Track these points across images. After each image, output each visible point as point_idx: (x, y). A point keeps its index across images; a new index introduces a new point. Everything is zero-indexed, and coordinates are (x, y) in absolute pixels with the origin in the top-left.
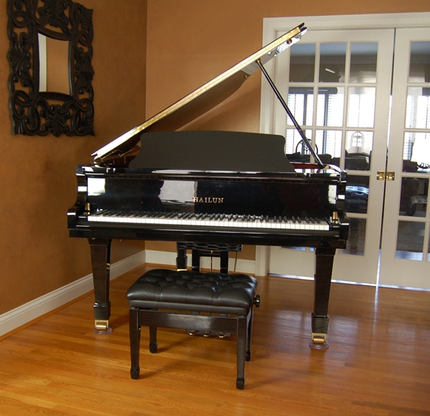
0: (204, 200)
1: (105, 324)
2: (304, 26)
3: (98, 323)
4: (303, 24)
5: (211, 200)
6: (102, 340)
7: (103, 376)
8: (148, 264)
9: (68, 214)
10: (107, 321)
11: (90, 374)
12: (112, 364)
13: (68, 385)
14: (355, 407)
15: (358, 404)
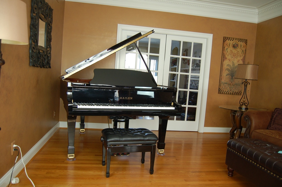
0: (125, 98)
1: (73, 156)
2: (154, 31)
3: (70, 156)
4: (153, 30)
5: (128, 98)
6: (75, 163)
7: (93, 179)
8: (61, 128)
9: (69, 105)
10: (74, 155)
11: (86, 179)
12: (91, 173)
13: (81, 185)
14: (194, 174)
15: (194, 172)
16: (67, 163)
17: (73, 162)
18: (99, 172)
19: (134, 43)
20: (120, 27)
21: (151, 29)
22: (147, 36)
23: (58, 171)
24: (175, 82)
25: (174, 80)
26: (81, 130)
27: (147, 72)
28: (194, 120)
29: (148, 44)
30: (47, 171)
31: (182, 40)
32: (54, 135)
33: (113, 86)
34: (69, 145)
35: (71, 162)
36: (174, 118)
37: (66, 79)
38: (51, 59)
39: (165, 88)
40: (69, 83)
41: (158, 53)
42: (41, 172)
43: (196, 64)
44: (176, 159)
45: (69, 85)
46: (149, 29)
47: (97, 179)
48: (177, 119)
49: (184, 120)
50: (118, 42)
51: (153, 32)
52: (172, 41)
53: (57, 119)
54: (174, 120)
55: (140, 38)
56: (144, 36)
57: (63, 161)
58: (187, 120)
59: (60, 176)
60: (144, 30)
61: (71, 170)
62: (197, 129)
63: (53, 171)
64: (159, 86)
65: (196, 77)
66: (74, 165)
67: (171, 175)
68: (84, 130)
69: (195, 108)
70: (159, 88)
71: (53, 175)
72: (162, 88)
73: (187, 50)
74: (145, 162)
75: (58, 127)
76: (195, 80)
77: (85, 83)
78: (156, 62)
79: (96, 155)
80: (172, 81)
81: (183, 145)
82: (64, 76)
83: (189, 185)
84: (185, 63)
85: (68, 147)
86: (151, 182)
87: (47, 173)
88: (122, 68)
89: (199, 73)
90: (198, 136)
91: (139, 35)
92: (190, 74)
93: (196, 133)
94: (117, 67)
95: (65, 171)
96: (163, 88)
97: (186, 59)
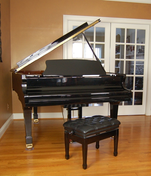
1: (31, 146)
3: (28, 146)
4: (100, 19)
6: (34, 153)
7: (53, 166)
8: (15, 120)
9: (25, 97)
10: (32, 144)
11: (47, 166)
12: (51, 160)
13: (43, 173)
14: (147, 154)
15: (147, 153)
16: (26, 153)
17: (32, 151)
18: (58, 159)
19: (82, 32)
20: (66, 17)
21: (97, 18)
22: (94, 25)
23: (19, 161)
24: (119, 68)
25: (118, 67)
26: (35, 120)
27: (96, 60)
28: (141, 104)
29: (93, 33)
30: (8, 161)
31: (126, 27)
32: (9, 127)
33: (60, 76)
34: (27, 135)
35: (30, 152)
36: (122, 103)
37: (19, 72)
38: (1, 54)
39: (114, 75)
40: (23, 76)
41: (104, 41)
42: (3, 163)
43: (139, 50)
44: (129, 142)
45: (24, 77)
46: (95, 18)
47: (57, 166)
48: (125, 104)
49: (131, 104)
50: (65, 33)
51: (99, 21)
52: (116, 28)
53: (10, 111)
54: (122, 105)
55: (87, 28)
56: (91, 25)
57: (22, 151)
58: (135, 104)
59: (22, 166)
60: (90, 19)
61: (31, 159)
62: (145, 112)
63: (14, 161)
64: (108, 73)
65: (139, 62)
66: (33, 154)
67: (126, 157)
68: (38, 120)
69: (142, 93)
70: (109, 75)
71: (14, 165)
72: (111, 75)
73: (129, 36)
74: (100, 147)
75: (12, 119)
76: (139, 66)
77: (38, 75)
78: (100, 50)
79: (52, 144)
80: (117, 68)
81: (132, 128)
82: (17, 70)
83: (143, 165)
84: (128, 50)
85: (26, 138)
86: (108, 165)
87: (8, 164)
88: (70, 58)
89: (144, 58)
90: (145, 119)
91: (86, 25)
92: (135, 60)
93: (144, 116)
94: (65, 58)
95: (26, 160)
96: (113, 75)
97: (128, 45)
